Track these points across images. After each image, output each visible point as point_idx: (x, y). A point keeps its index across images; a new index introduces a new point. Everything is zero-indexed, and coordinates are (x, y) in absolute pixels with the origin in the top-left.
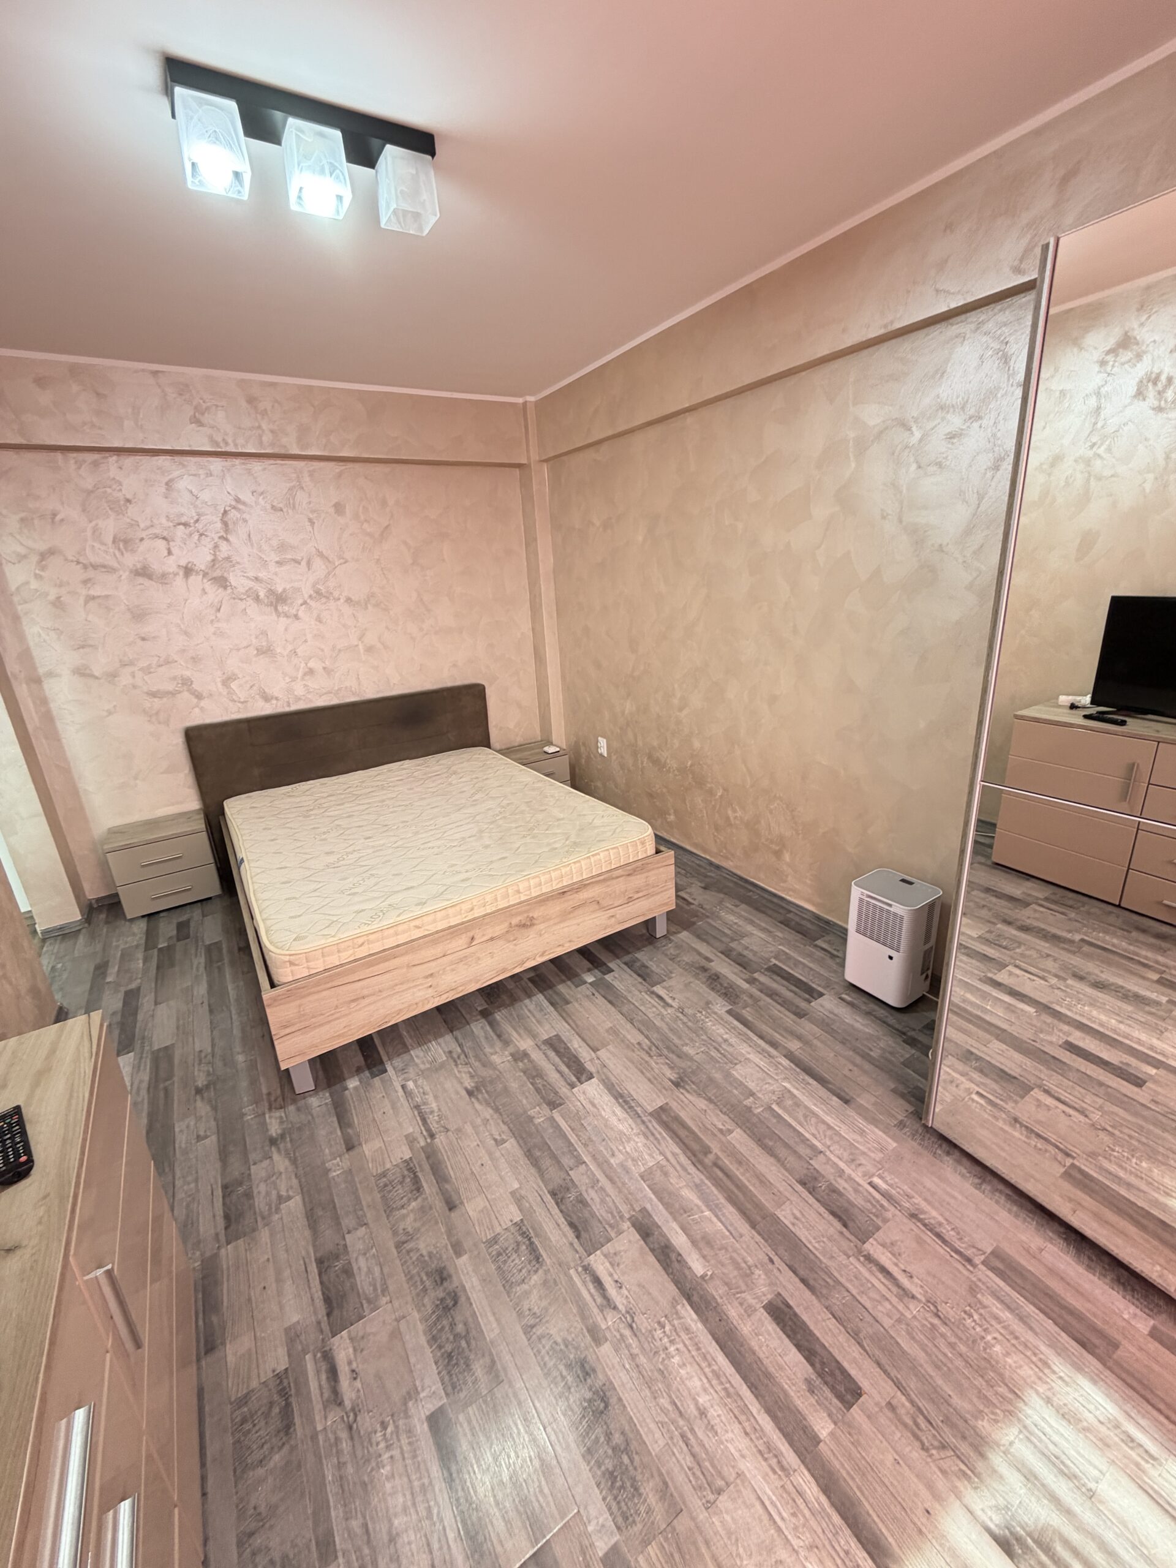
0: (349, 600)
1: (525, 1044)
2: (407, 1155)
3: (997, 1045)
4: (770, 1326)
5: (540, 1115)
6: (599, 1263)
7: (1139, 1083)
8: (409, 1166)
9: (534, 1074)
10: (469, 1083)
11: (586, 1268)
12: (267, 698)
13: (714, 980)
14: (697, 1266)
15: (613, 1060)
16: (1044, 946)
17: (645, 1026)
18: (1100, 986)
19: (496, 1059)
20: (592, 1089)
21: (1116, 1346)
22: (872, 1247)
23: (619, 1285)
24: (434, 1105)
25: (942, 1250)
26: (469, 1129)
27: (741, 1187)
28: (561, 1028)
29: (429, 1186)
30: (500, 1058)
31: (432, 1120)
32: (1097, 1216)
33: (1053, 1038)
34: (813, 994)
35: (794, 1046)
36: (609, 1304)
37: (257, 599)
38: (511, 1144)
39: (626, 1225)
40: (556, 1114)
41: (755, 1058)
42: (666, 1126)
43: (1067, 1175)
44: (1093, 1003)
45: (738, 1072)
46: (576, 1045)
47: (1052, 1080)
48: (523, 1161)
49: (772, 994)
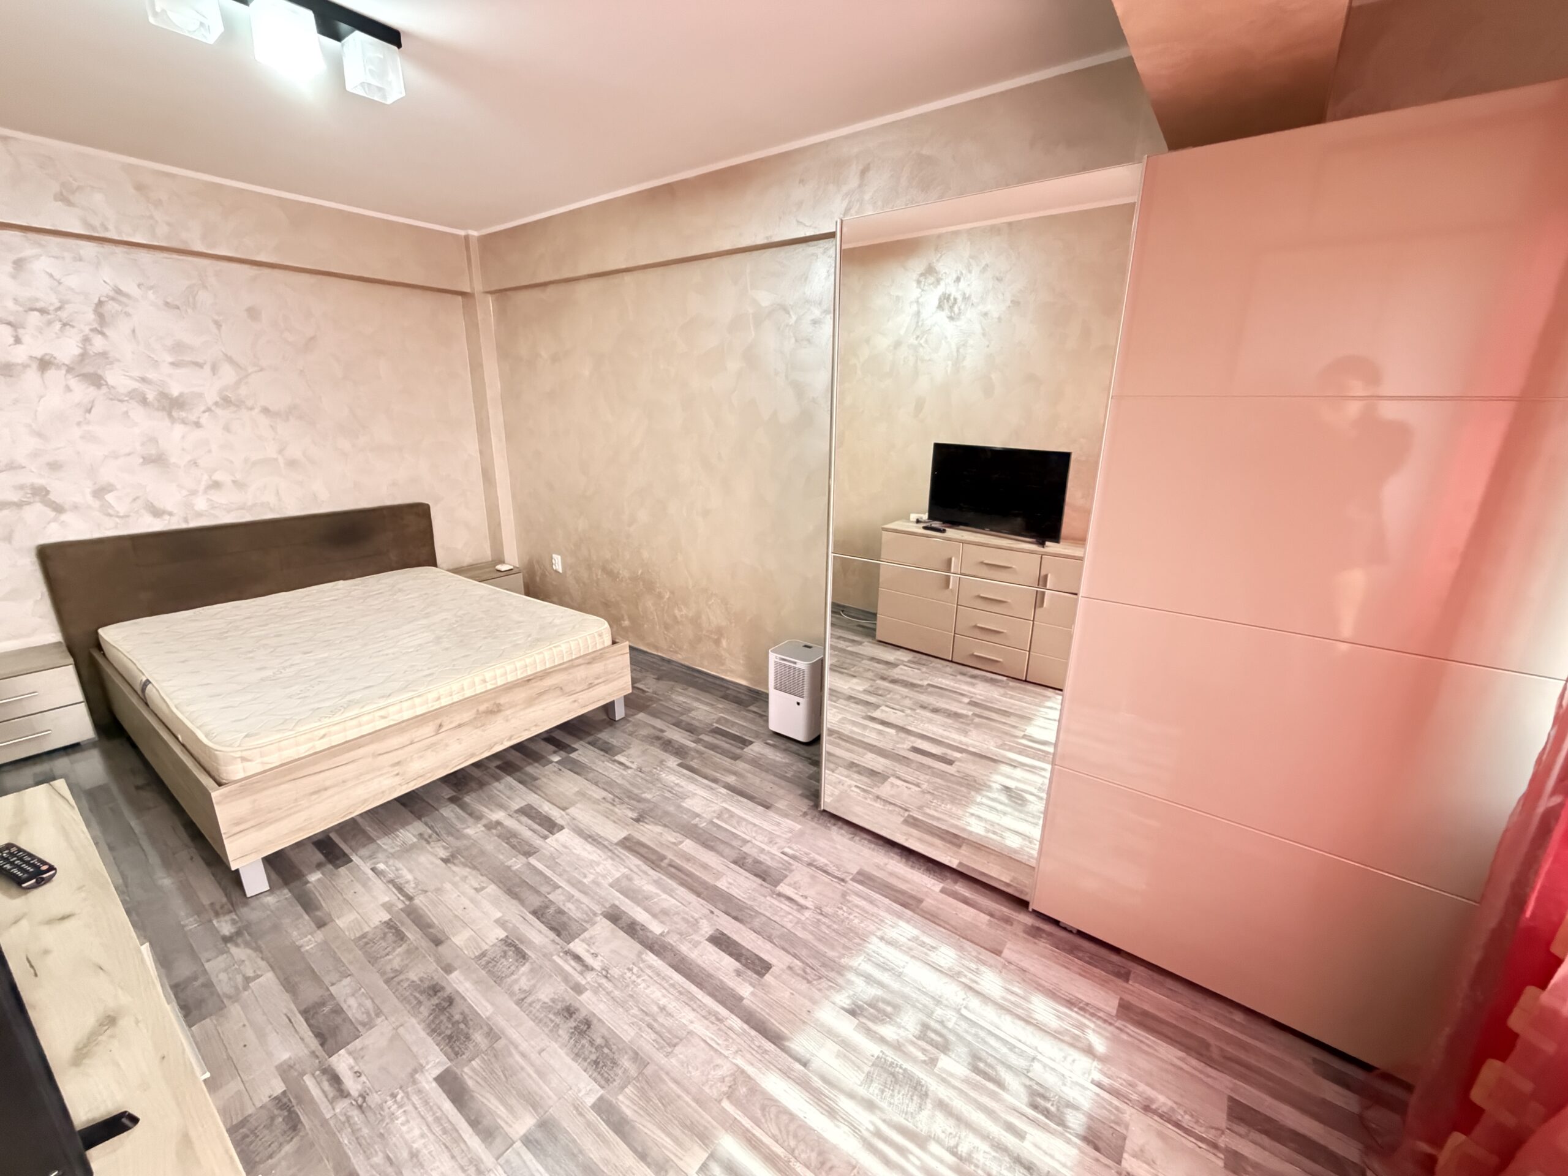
0: (266, 411)
1: (498, 815)
2: (386, 917)
3: (870, 756)
4: (711, 948)
5: (517, 863)
6: (577, 946)
7: (950, 762)
8: (389, 924)
9: (509, 837)
10: (443, 854)
11: (568, 952)
12: (157, 513)
13: (668, 745)
14: (656, 928)
15: (583, 814)
16: (904, 691)
17: (608, 785)
18: (936, 711)
19: (469, 831)
20: (564, 837)
21: (920, 901)
22: (782, 888)
23: (595, 955)
24: (409, 877)
25: (826, 878)
26: (448, 886)
27: (689, 874)
28: (533, 799)
29: (413, 934)
30: (474, 831)
31: (410, 889)
32: (921, 840)
33: (904, 746)
34: (745, 743)
35: (731, 779)
36: (587, 968)
37: (144, 401)
38: (492, 889)
39: (599, 918)
40: (532, 860)
41: (700, 792)
42: (630, 849)
43: (906, 822)
44: (930, 721)
45: (687, 804)
46: (547, 808)
47: (901, 770)
48: (504, 897)
49: (713, 747)
